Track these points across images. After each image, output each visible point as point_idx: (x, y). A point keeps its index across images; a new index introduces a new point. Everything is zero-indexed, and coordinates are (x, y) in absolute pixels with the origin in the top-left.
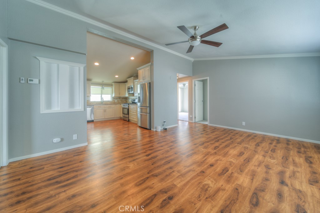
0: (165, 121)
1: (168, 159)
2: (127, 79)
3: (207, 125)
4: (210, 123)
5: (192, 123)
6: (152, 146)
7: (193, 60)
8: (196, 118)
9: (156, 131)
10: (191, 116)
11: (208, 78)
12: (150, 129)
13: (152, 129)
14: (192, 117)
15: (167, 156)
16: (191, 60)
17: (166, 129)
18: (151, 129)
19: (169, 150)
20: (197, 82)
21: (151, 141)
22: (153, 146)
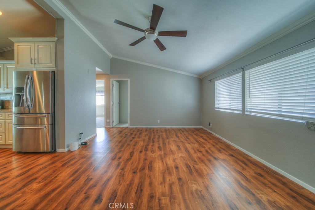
0: (81, 132)
1: (134, 186)
3: (128, 127)
4: (130, 125)
5: (110, 128)
6: (89, 180)
7: (112, 56)
8: (114, 122)
9: (70, 152)
10: (108, 121)
11: (129, 80)
12: (53, 151)
13: (59, 150)
14: (110, 122)
15: (128, 182)
16: (110, 56)
17: (86, 143)
18: (55, 151)
19: (122, 172)
20: (115, 82)
21: (76, 172)
22: (90, 178)
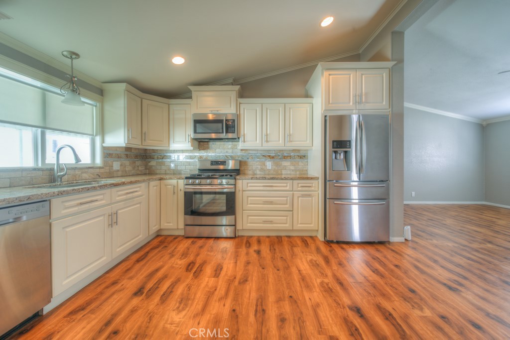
2: (191, 88)
13: (393, 239)
